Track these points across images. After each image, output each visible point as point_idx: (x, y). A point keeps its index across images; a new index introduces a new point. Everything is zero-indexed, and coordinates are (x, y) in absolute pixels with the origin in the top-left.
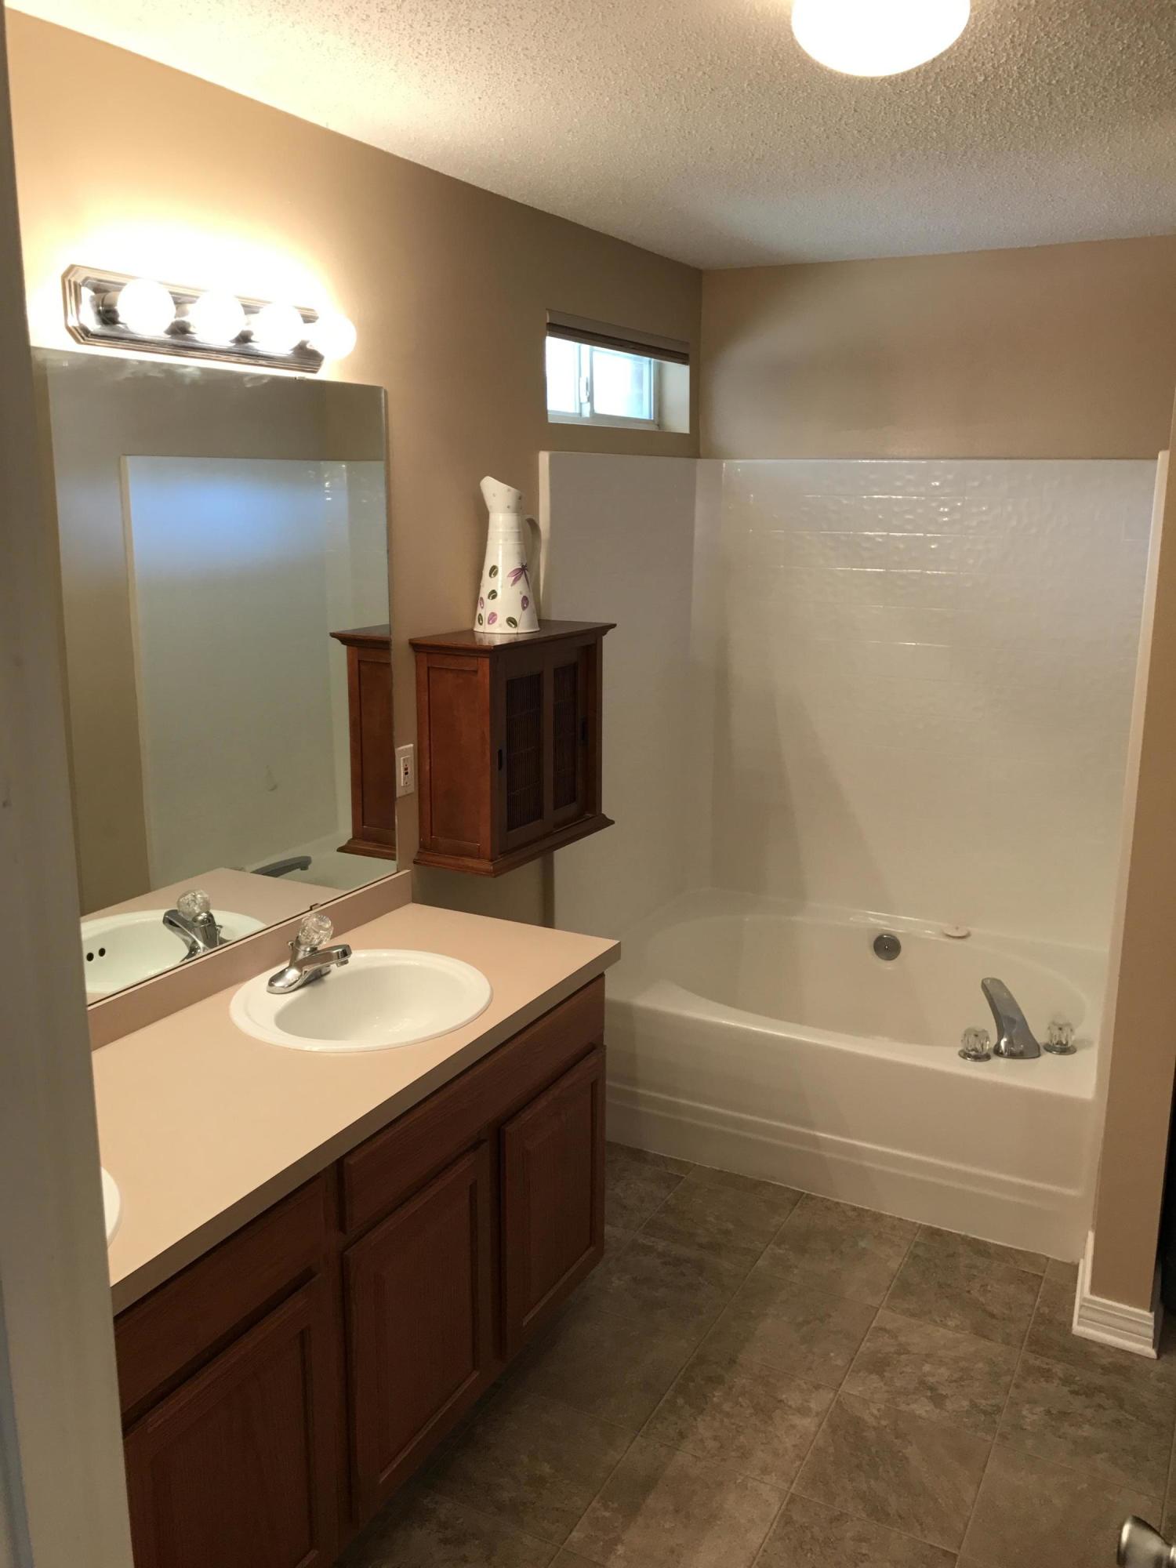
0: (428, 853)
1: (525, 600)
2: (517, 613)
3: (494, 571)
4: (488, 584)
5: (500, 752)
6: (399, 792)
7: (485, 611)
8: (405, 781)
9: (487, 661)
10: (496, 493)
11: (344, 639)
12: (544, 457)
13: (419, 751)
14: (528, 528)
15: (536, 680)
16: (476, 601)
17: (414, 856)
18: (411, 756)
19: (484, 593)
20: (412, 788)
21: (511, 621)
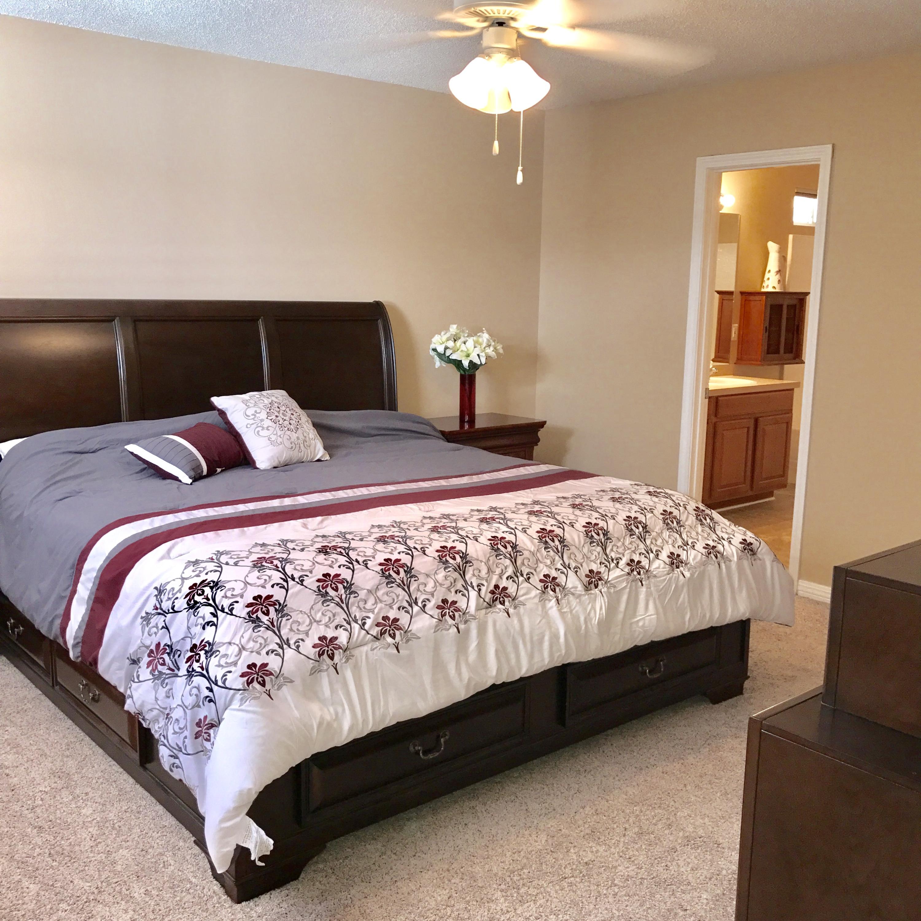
0: (740, 360)
1: (779, 281)
2: (776, 285)
3: (769, 271)
4: (767, 275)
5: (766, 327)
6: (732, 339)
7: (765, 284)
8: (734, 335)
9: (764, 297)
10: (773, 247)
11: (719, 292)
12: (791, 237)
13: (740, 326)
14: (783, 259)
15: (781, 306)
16: (763, 281)
17: (735, 362)
18: (737, 328)
19: (765, 279)
20: (736, 339)
21: (774, 287)
